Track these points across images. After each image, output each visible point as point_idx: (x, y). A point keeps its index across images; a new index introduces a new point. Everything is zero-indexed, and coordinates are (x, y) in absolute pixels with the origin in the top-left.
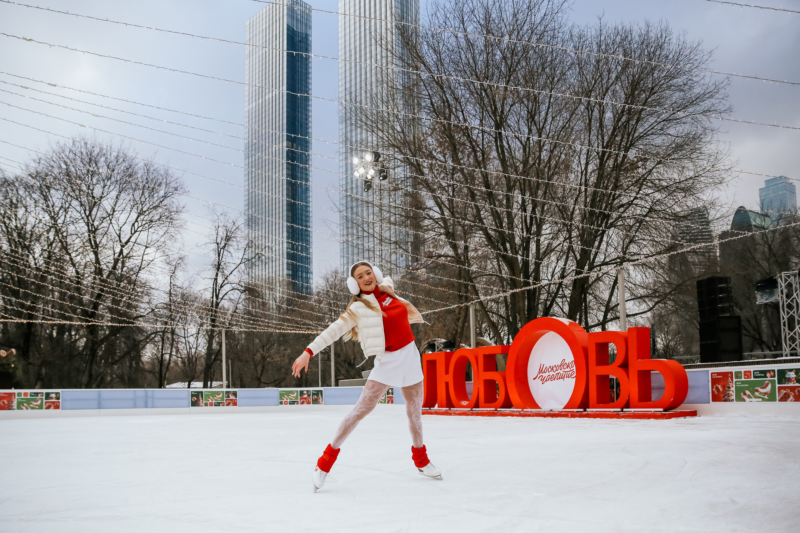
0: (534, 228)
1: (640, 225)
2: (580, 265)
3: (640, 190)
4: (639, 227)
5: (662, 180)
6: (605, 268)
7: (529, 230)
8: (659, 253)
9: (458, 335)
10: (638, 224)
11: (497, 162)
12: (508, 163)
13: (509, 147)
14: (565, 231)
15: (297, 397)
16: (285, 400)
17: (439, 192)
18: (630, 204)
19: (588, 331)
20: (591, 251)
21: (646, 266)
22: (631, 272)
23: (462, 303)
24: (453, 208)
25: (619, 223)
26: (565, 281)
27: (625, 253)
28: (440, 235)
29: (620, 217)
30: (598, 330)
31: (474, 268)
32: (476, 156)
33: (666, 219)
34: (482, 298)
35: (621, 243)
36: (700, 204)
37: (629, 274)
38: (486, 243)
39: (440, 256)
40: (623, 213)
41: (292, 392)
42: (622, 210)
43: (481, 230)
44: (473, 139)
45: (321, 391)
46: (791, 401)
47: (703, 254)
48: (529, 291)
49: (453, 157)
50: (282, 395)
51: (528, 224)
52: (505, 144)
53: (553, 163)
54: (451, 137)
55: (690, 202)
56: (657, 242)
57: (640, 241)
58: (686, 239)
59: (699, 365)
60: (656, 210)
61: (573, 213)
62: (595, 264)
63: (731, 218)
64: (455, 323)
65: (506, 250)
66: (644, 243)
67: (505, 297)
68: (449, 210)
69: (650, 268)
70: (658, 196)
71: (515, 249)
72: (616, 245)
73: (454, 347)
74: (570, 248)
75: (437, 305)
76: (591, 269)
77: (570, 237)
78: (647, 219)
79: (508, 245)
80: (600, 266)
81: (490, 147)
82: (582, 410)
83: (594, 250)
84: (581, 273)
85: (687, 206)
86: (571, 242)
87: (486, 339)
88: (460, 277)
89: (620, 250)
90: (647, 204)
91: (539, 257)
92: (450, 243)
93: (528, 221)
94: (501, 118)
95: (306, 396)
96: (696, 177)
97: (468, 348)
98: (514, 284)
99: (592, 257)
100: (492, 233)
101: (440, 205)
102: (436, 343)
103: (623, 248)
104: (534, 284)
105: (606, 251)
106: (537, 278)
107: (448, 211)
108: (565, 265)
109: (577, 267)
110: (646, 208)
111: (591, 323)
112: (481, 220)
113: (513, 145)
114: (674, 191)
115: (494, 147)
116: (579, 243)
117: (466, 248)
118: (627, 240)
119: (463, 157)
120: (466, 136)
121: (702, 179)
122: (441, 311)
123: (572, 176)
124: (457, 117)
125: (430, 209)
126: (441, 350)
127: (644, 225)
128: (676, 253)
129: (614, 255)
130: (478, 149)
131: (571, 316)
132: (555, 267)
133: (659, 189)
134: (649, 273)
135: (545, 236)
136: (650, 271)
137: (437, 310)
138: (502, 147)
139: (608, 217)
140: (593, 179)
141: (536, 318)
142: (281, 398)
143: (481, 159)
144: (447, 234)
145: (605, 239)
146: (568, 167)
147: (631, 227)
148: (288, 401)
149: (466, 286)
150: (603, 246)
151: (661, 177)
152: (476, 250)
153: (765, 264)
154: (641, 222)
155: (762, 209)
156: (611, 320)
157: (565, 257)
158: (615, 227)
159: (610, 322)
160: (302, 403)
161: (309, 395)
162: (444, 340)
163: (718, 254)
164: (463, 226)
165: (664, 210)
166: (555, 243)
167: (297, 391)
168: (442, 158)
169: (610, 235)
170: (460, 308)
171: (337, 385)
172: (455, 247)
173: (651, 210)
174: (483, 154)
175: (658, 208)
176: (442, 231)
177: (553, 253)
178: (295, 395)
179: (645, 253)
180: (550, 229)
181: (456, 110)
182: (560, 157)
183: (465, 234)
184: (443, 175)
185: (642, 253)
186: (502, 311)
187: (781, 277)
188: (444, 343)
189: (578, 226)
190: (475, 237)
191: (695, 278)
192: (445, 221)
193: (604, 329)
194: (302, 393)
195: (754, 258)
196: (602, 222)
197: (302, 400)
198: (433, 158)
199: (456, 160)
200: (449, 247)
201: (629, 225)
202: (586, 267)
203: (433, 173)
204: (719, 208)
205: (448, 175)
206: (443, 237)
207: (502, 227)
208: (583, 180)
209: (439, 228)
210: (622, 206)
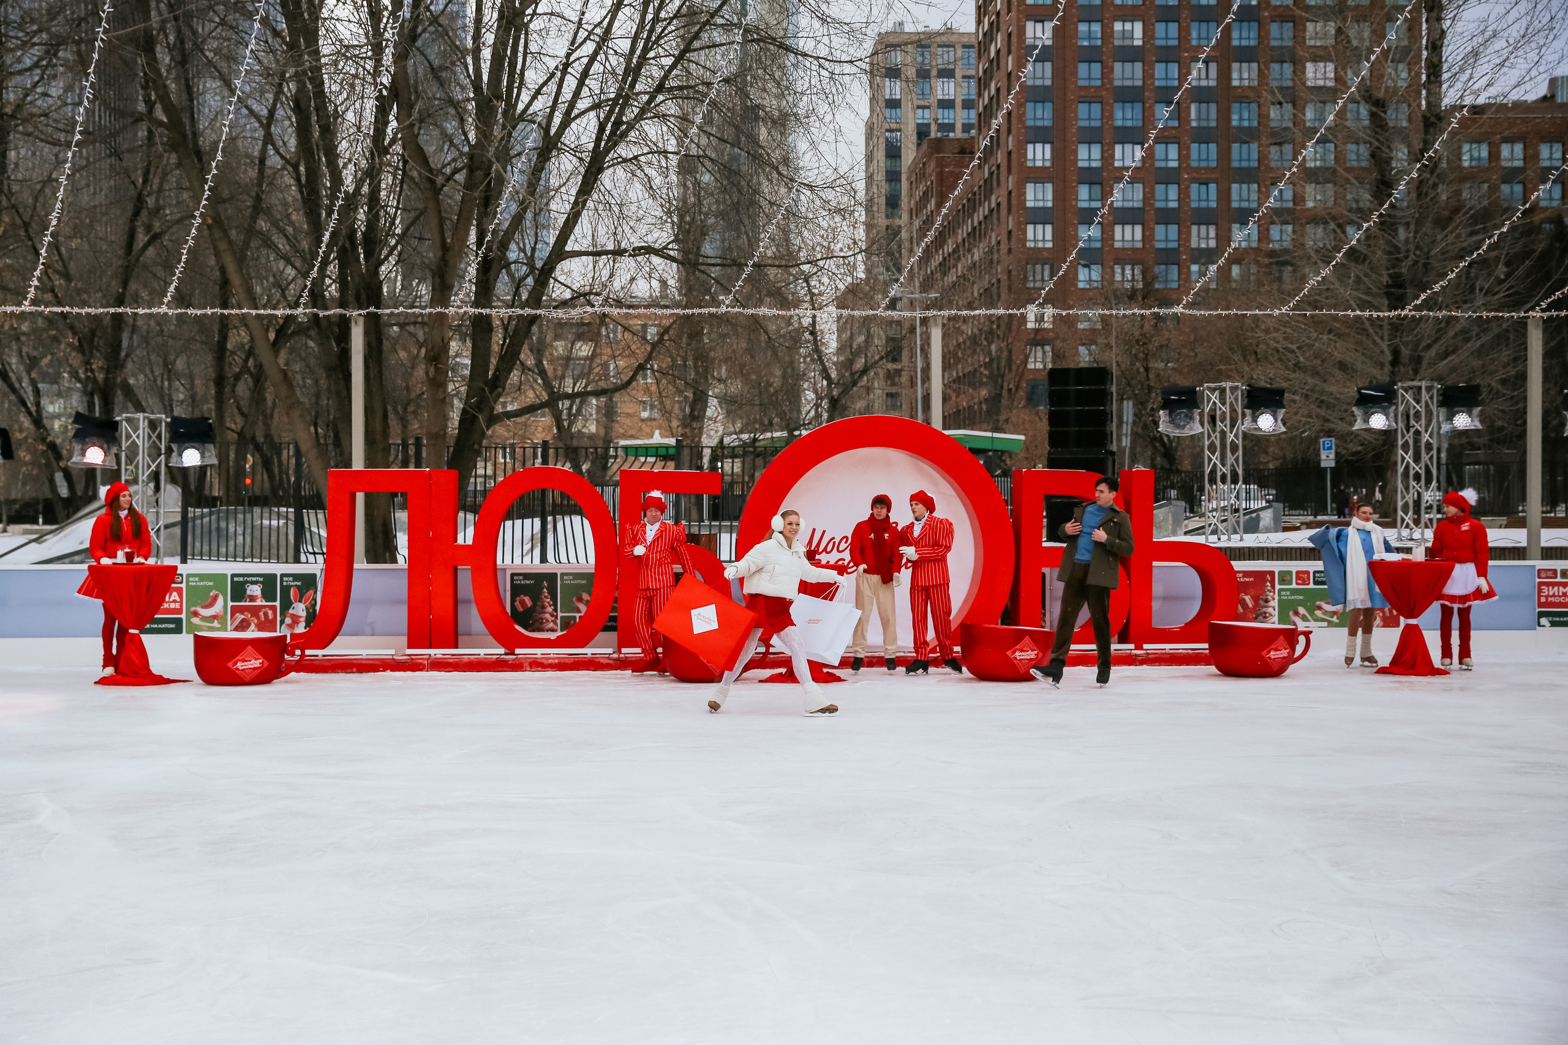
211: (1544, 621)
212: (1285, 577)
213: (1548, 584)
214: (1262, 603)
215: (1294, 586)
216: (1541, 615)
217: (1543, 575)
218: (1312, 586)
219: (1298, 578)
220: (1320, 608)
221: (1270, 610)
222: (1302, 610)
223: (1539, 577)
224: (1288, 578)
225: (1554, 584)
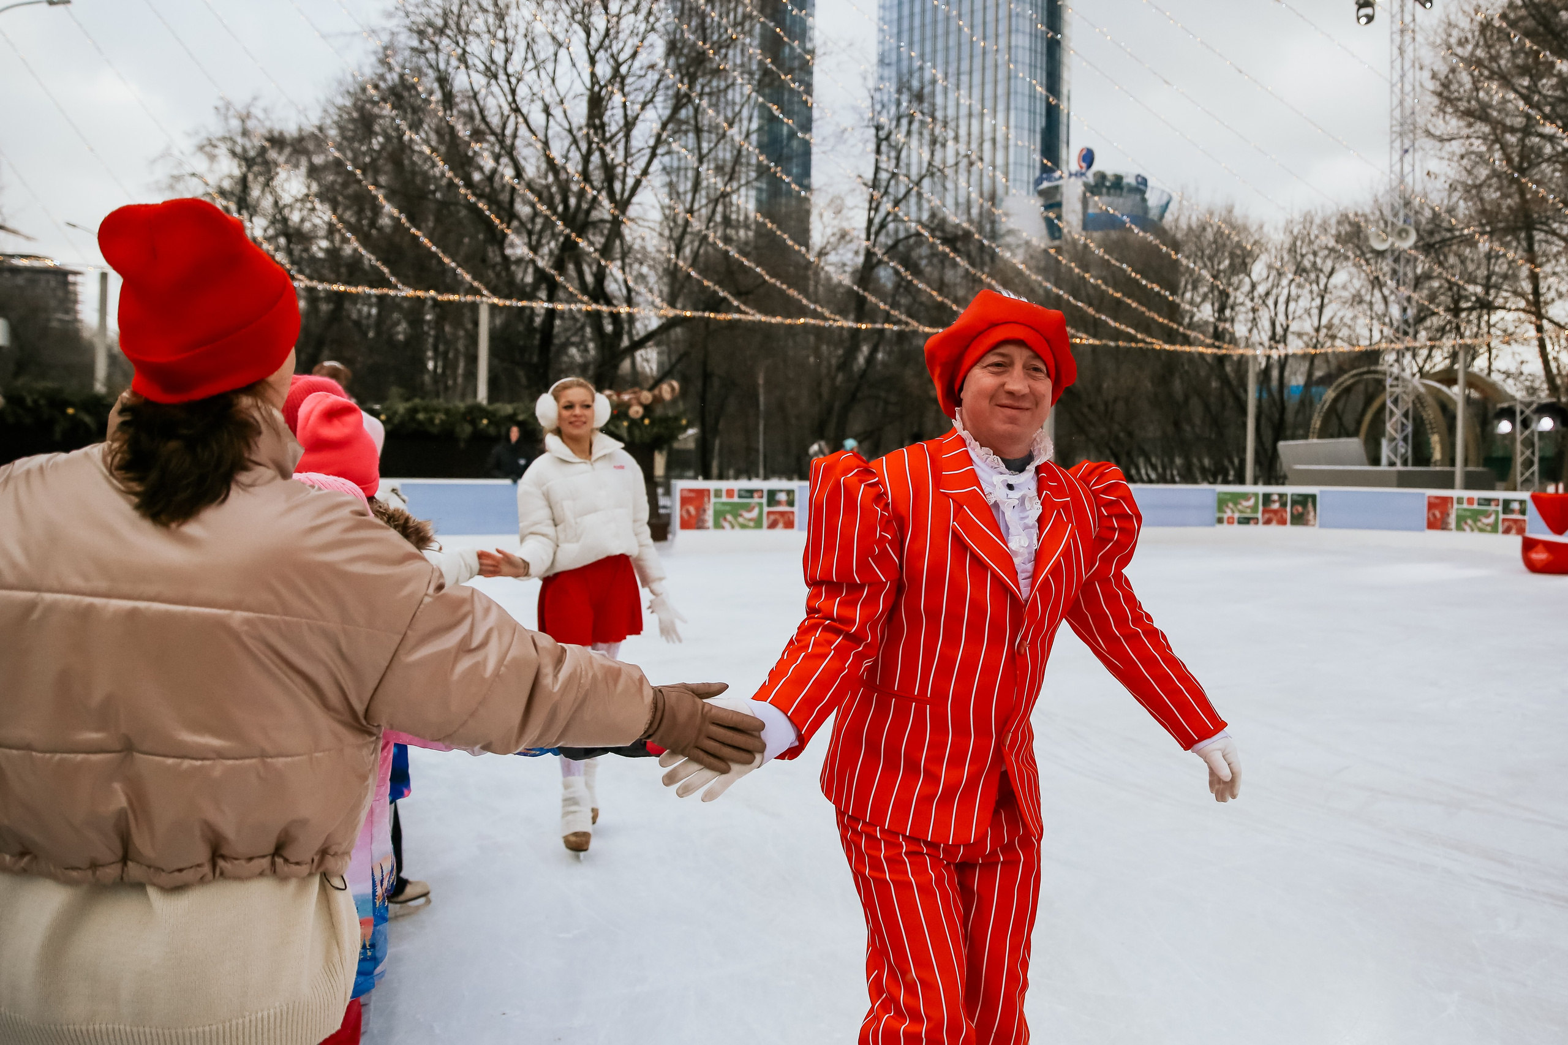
15: (1254, 509)
16: (1229, 513)
41: (1246, 496)
50: (1222, 502)
95: (1276, 506)
142: (1221, 509)
148: (1237, 515)
160: (1268, 522)
167: (1256, 495)
178: (1252, 502)
194: (1267, 498)
197: (1267, 516)
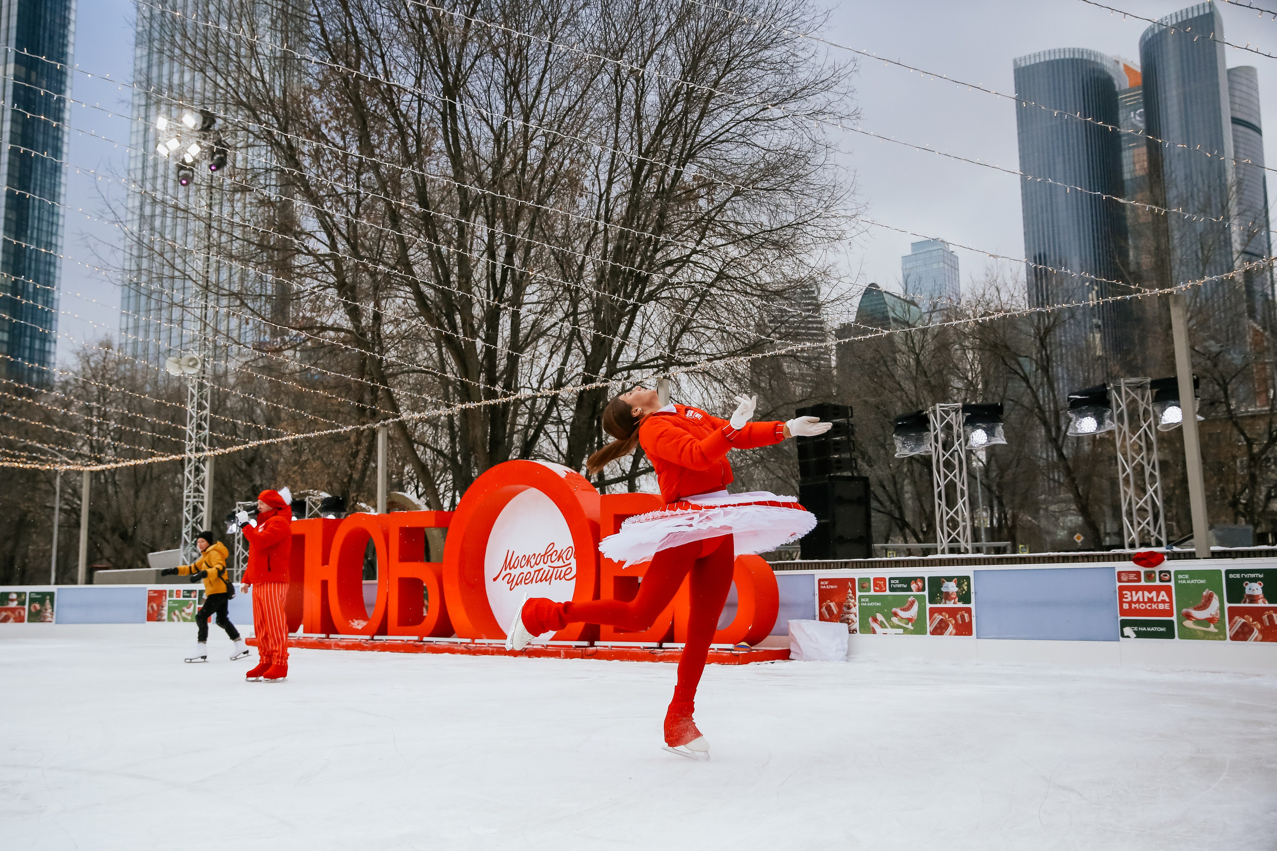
0: (509, 291)
1: (701, 301)
2: (592, 365)
3: (702, 238)
4: (699, 304)
5: (741, 224)
6: (637, 374)
7: (498, 293)
8: (732, 354)
9: (354, 486)
10: (697, 299)
11: (444, 161)
12: (465, 164)
13: (469, 134)
14: (566, 299)
17: (329, 204)
18: (684, 261)
19: (603, 491)
20: (612, 341)
21: (710, 375)
22: (684, 385)
23: (363, 424)
24: (356, 237)
25: (664, 294)
26: (563, 393)
27: (673, 350)
28: (325, 288)
29: (665, 283)
30: (621, 489)
31: (391, 356)
32: (404, 142)
33: (746, 293)
34: (405, 416)
35: (667, 330)
36: (804, 273)
37: (679, 389)
38: (417, 310)
39: (324, 328)
40: (671, 276)
42: (669, 270)
43: (409, 284)
44: (401, 112)
45: (51, 595)
46: (950, 634)
47: (808, 361)
48: (493, 408)
49: (360, 140)
51: (498, 281)
52: (461, 127)
53: (549, 173)
54: (359, 104)
55: (788, 269)
56: (729, 334)
57: (702, 330)
58: (780, 333)
59: (797, 564)
60: (728, 277)
61: (581, 267)
62: (619, 366)
63: (857, 301)
64: (349, 461)
65: (454, 327)
66: (709, 333)
67: (450, 417)
68: (348, 241)
69: (716, 379)
70: (733, 251)
71: (472, 325)
72: (658, 333)
73: (344, 510)
74: (575, 334)
75: (312, 425)
76: (610, 375)
77: (575, 313)
78: (713, 290)
79: (458, 318)
80: (628, 369)
81: (434, 130)
82: (585, 643)
83: (617, 340)
84: (592, 380)
85: (783, 274)
86: (575, 322)
87: (410, 495)
88: (362, 373)
89: (664, 343)
90: (714, 265)
91: (517, 346)
92: (346, 305)
93: (498, 276)
94: (456, 79)
96: (798, 224)
97: (373, 512)
98: (467, 394)
99: (614, 352)
100: (429, 292)
101: (329, 228)
102: (307, 499)
103: (670, 340)
104: (506, 396)
105: (640, 342)
106: (511, 385)
107: (344, 242)
108: (564, 363)
109: (585, 370)
110: (712, 270)
111: (609, 476)
112: (408, 267)
113: (475, 132)
114: (761, 245)
115: (440, 132)
116: (592, 323)
117: (377, 317)
118: (678, 327)
119: (381, 143)
120: (387, 103)
121: (809, 229)
122: (321, 437)
123: (583, 202)
124: (372, 66)
125: (310, 235)
126: (316, 515)
127: (708, 301)
128: (760, 356)
129: (653, 353)
130: (410, 131)
131: (572, 460)
132: (547, 366)
133: (736, 239)
134: (715, 389)
135: (529, 306)
136: (716, 384)
137: (312, 435)
138: (455, 132)
139: (645, 280)
140: (620, 210)
141: (506, 459)
143: (413, 150)
144: (341, 286)
145: (638, 320)
146: (574, 184)
147: (686, 303)
149: (374, 390)
150: (635, 333)
151: (738, 219)
152: (396, 322)
153: (908, 386)
154: (703, 297)
155: (906, 291)
156: (645, 472)
157: (564, 348)
158: (657, 300)
159: (643, 476)
161: (22, 603)
162: (325, 495)
163: (833, 364)
164: (373, 274)
165: (743, 278)
166: (548, 321)
168: (339, 141)
169: (649, 313)
170: (359, 433)
171: (89, 581)
172: (354, 313)
173: (721, 275)
174: (419, 140)
175: (732, 273)
176: (332, 279)
177: (541, 341)
179: (708, 351)
180: (538, 293)
181: (371, 52)
182: (561, 164)
183: (376, 288)
184: (338, 173)
185: (703, 351)
186: (444, 443)
187: (934, 412)
188: (325, 501)
189: (591, 293)
190: (396, 296)
191: (793, 403)
192: (338, 262)
193: (632, 487)
195: (892, 376)
196: (633, 290)
198: (322, 137)
199: (366, 146)
200: (342, 310)
201: (683, 300)
202: (603, 371)
203: (320, 166)
204: (835, 282)
205: (348, 173)
206: (332, 292)
207: (448, 283)
208: (602, 212)
209: (324, 272)
210: (670, 263)
211: (1128, 631)
212: (864, 584)
213: (1130, 589)
214: (845, 609)
215: (872, 593)
216: (1124, 624)
217: (1124, 578)
218: (888, 593)
219: (875, 585)
220: (896, 615)
221: (852, 616)
222: (880, 617)
223: (1120, 581)
224: (867, 585)
225: (1137, 589)
